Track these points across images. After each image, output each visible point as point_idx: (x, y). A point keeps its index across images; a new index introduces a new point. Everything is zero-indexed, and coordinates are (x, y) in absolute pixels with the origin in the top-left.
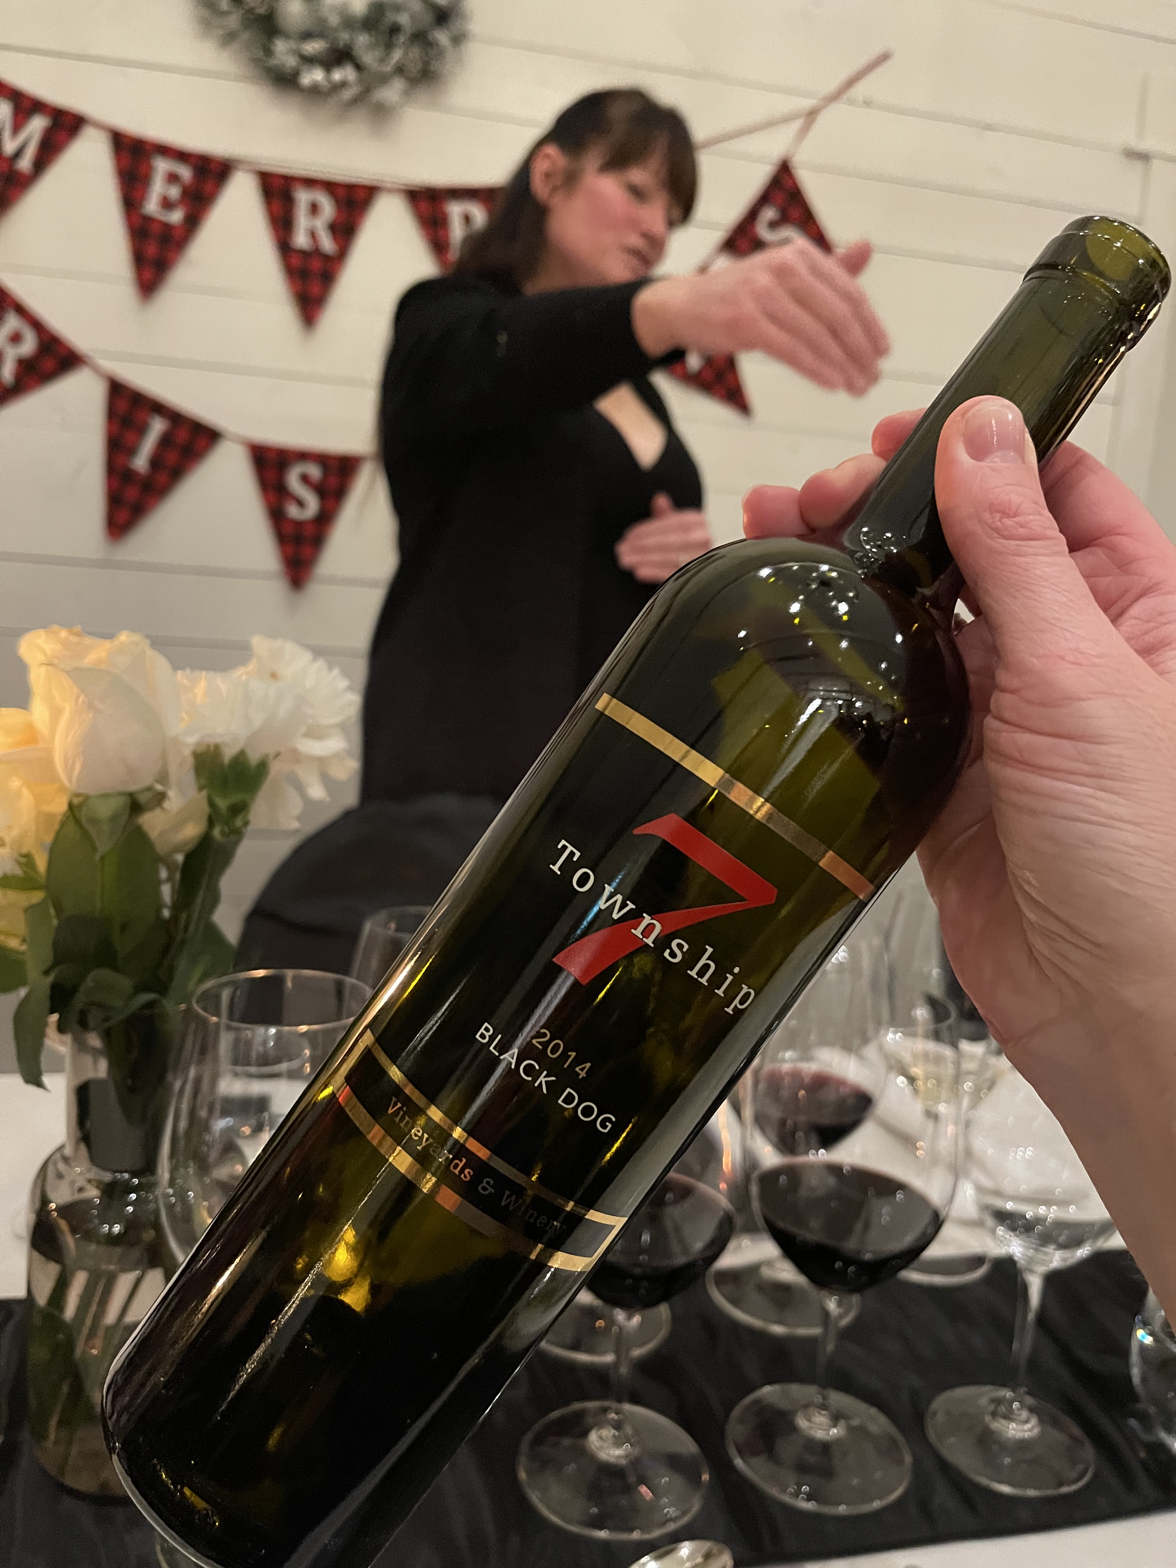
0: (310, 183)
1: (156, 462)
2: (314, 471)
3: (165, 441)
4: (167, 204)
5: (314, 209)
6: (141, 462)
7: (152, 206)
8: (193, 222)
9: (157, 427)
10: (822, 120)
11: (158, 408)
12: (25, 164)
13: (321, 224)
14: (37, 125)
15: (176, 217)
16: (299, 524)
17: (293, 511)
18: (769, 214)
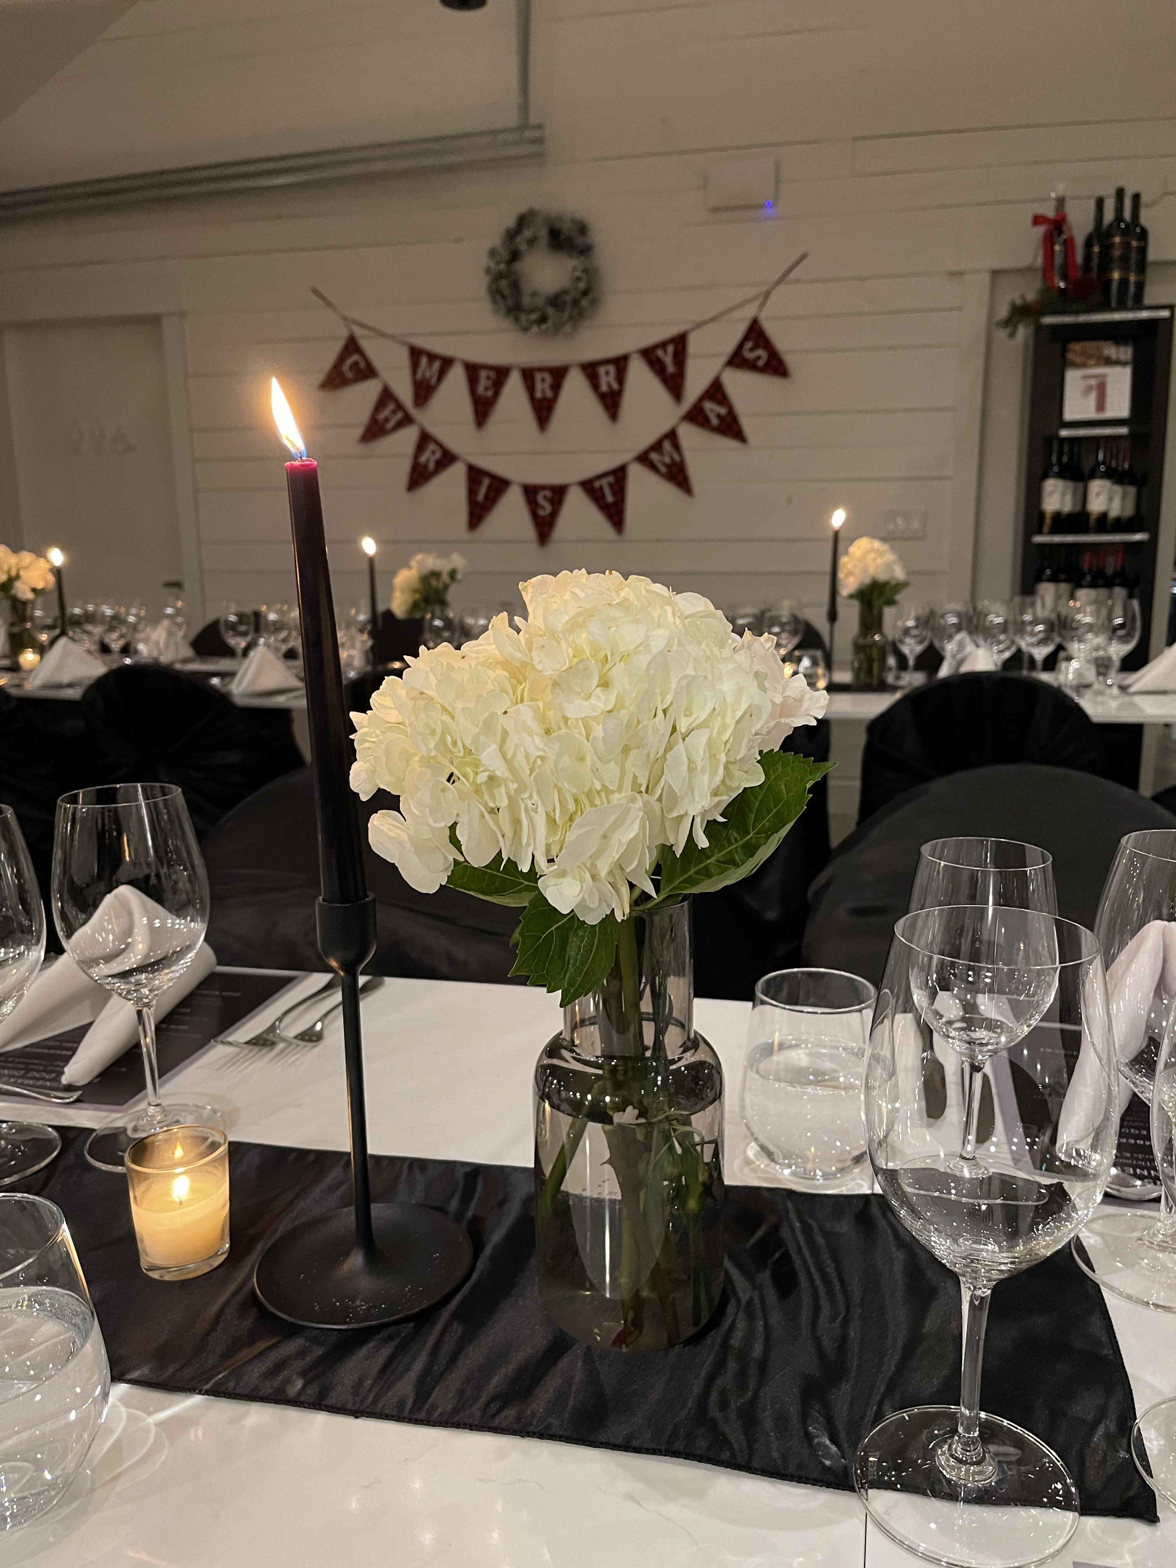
0: (541, 370)
1: (486, 496)
2: (548, 493)
3: (489, 488)
4: (486, 389)
5: (543, 380)
6: (481, 497)
7: (480, 390)
8: (496, 394)
9: (486, 482)
10: (772, 296)
11: (486, 474)
12: (434, 381)
13: (546, 386)
14: (437, 365)
15: (490, 393)
16: (544, 518)
17: (541, 513)
18: (749, 345)
